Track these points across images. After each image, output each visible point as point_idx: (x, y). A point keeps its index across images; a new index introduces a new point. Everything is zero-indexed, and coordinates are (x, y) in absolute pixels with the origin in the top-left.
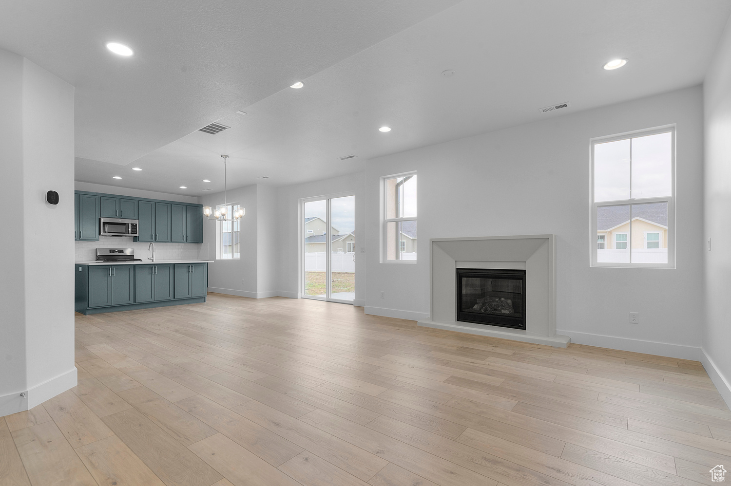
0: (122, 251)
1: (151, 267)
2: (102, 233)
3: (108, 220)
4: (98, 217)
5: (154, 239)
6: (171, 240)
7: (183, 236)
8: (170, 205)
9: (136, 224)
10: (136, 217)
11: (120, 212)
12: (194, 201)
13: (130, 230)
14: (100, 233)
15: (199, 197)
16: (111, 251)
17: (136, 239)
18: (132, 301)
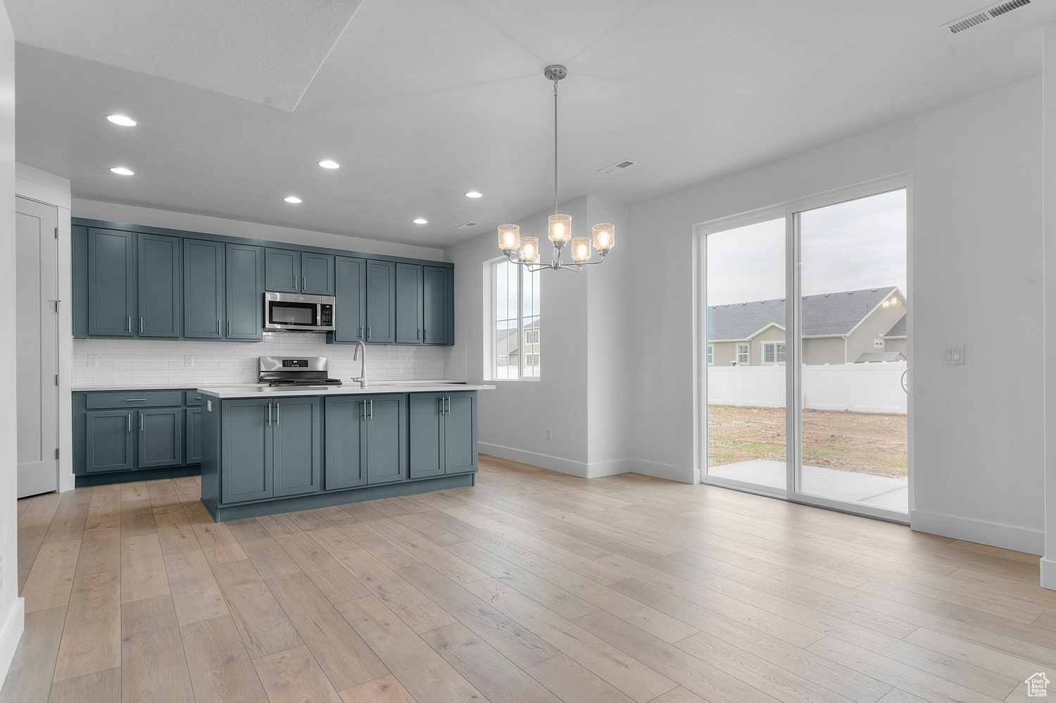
0: (304, 363)
1: (360, 401)
2: (268, 325)
3: (278, 297)
4: (260, 291)
5: (366, 336)
6: (394, 339)
7: (418, 331)
8: (395, 263)
9: (331, 306)
10: (331, 291)
11: (302, 279)
12: (438, 256)
13: (319, 318)
14: (264, 326)
15: (446, 247)
16: (286, 363)
17: (330, 337)
18: (317, 487)
